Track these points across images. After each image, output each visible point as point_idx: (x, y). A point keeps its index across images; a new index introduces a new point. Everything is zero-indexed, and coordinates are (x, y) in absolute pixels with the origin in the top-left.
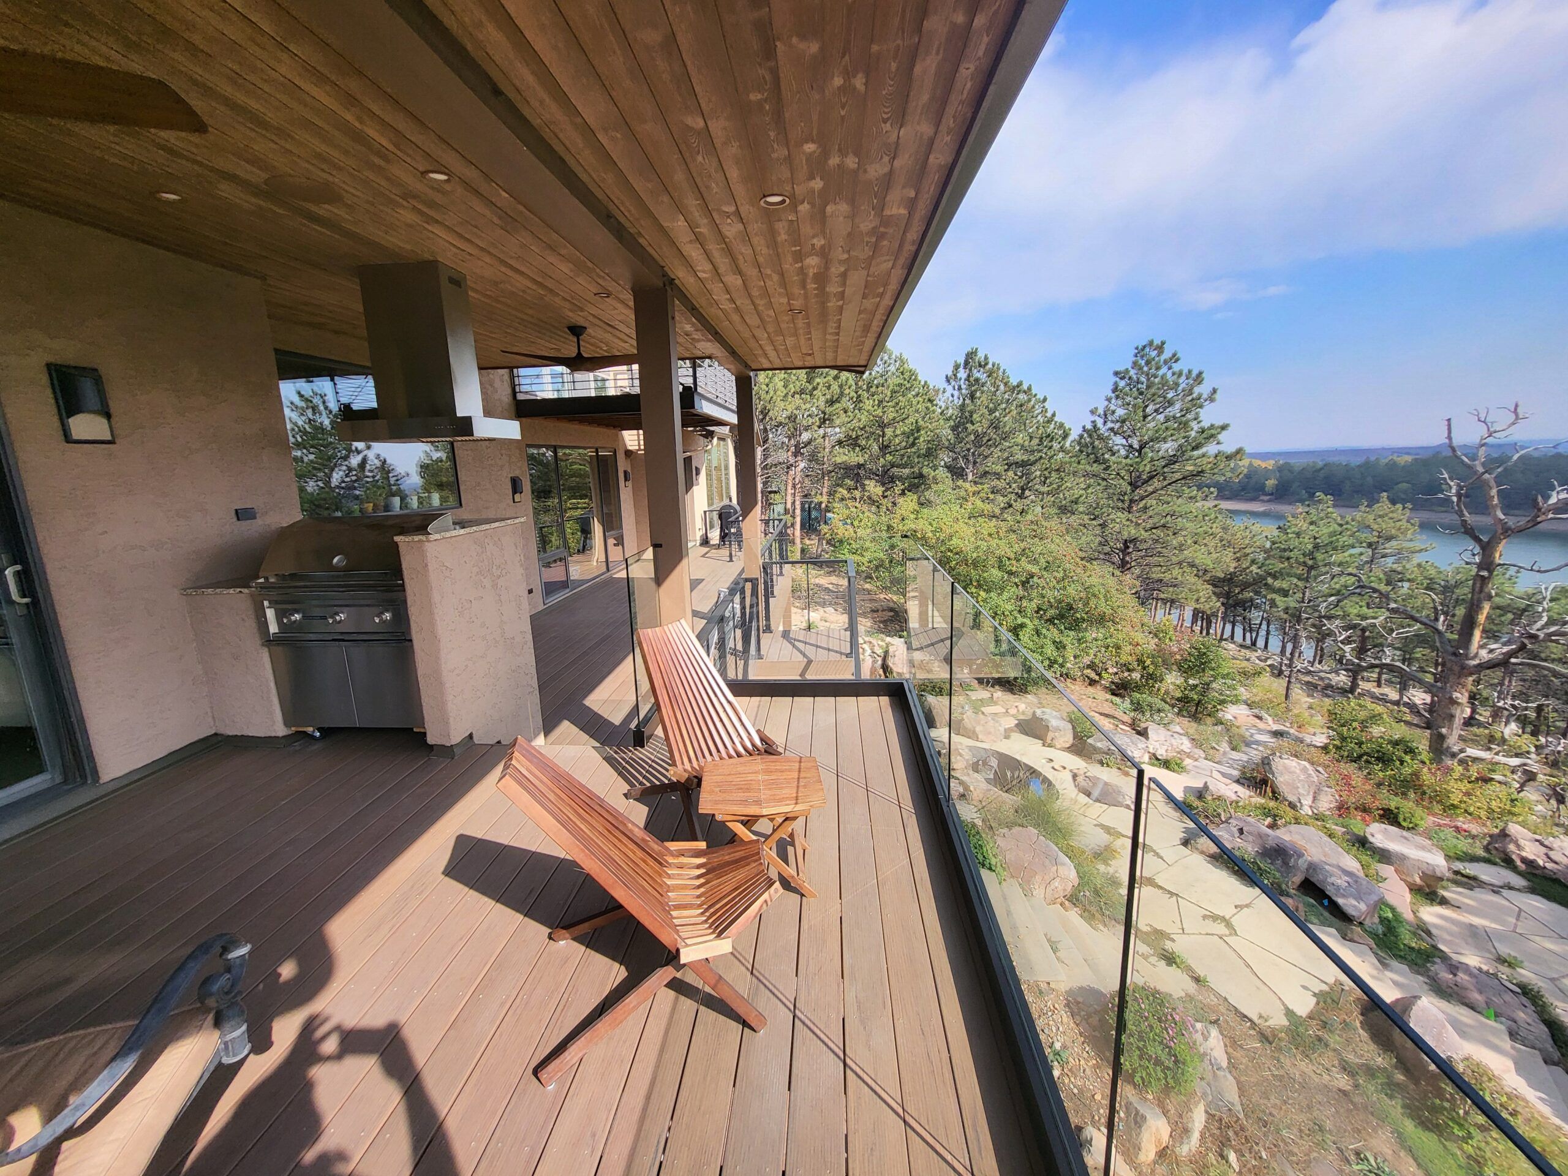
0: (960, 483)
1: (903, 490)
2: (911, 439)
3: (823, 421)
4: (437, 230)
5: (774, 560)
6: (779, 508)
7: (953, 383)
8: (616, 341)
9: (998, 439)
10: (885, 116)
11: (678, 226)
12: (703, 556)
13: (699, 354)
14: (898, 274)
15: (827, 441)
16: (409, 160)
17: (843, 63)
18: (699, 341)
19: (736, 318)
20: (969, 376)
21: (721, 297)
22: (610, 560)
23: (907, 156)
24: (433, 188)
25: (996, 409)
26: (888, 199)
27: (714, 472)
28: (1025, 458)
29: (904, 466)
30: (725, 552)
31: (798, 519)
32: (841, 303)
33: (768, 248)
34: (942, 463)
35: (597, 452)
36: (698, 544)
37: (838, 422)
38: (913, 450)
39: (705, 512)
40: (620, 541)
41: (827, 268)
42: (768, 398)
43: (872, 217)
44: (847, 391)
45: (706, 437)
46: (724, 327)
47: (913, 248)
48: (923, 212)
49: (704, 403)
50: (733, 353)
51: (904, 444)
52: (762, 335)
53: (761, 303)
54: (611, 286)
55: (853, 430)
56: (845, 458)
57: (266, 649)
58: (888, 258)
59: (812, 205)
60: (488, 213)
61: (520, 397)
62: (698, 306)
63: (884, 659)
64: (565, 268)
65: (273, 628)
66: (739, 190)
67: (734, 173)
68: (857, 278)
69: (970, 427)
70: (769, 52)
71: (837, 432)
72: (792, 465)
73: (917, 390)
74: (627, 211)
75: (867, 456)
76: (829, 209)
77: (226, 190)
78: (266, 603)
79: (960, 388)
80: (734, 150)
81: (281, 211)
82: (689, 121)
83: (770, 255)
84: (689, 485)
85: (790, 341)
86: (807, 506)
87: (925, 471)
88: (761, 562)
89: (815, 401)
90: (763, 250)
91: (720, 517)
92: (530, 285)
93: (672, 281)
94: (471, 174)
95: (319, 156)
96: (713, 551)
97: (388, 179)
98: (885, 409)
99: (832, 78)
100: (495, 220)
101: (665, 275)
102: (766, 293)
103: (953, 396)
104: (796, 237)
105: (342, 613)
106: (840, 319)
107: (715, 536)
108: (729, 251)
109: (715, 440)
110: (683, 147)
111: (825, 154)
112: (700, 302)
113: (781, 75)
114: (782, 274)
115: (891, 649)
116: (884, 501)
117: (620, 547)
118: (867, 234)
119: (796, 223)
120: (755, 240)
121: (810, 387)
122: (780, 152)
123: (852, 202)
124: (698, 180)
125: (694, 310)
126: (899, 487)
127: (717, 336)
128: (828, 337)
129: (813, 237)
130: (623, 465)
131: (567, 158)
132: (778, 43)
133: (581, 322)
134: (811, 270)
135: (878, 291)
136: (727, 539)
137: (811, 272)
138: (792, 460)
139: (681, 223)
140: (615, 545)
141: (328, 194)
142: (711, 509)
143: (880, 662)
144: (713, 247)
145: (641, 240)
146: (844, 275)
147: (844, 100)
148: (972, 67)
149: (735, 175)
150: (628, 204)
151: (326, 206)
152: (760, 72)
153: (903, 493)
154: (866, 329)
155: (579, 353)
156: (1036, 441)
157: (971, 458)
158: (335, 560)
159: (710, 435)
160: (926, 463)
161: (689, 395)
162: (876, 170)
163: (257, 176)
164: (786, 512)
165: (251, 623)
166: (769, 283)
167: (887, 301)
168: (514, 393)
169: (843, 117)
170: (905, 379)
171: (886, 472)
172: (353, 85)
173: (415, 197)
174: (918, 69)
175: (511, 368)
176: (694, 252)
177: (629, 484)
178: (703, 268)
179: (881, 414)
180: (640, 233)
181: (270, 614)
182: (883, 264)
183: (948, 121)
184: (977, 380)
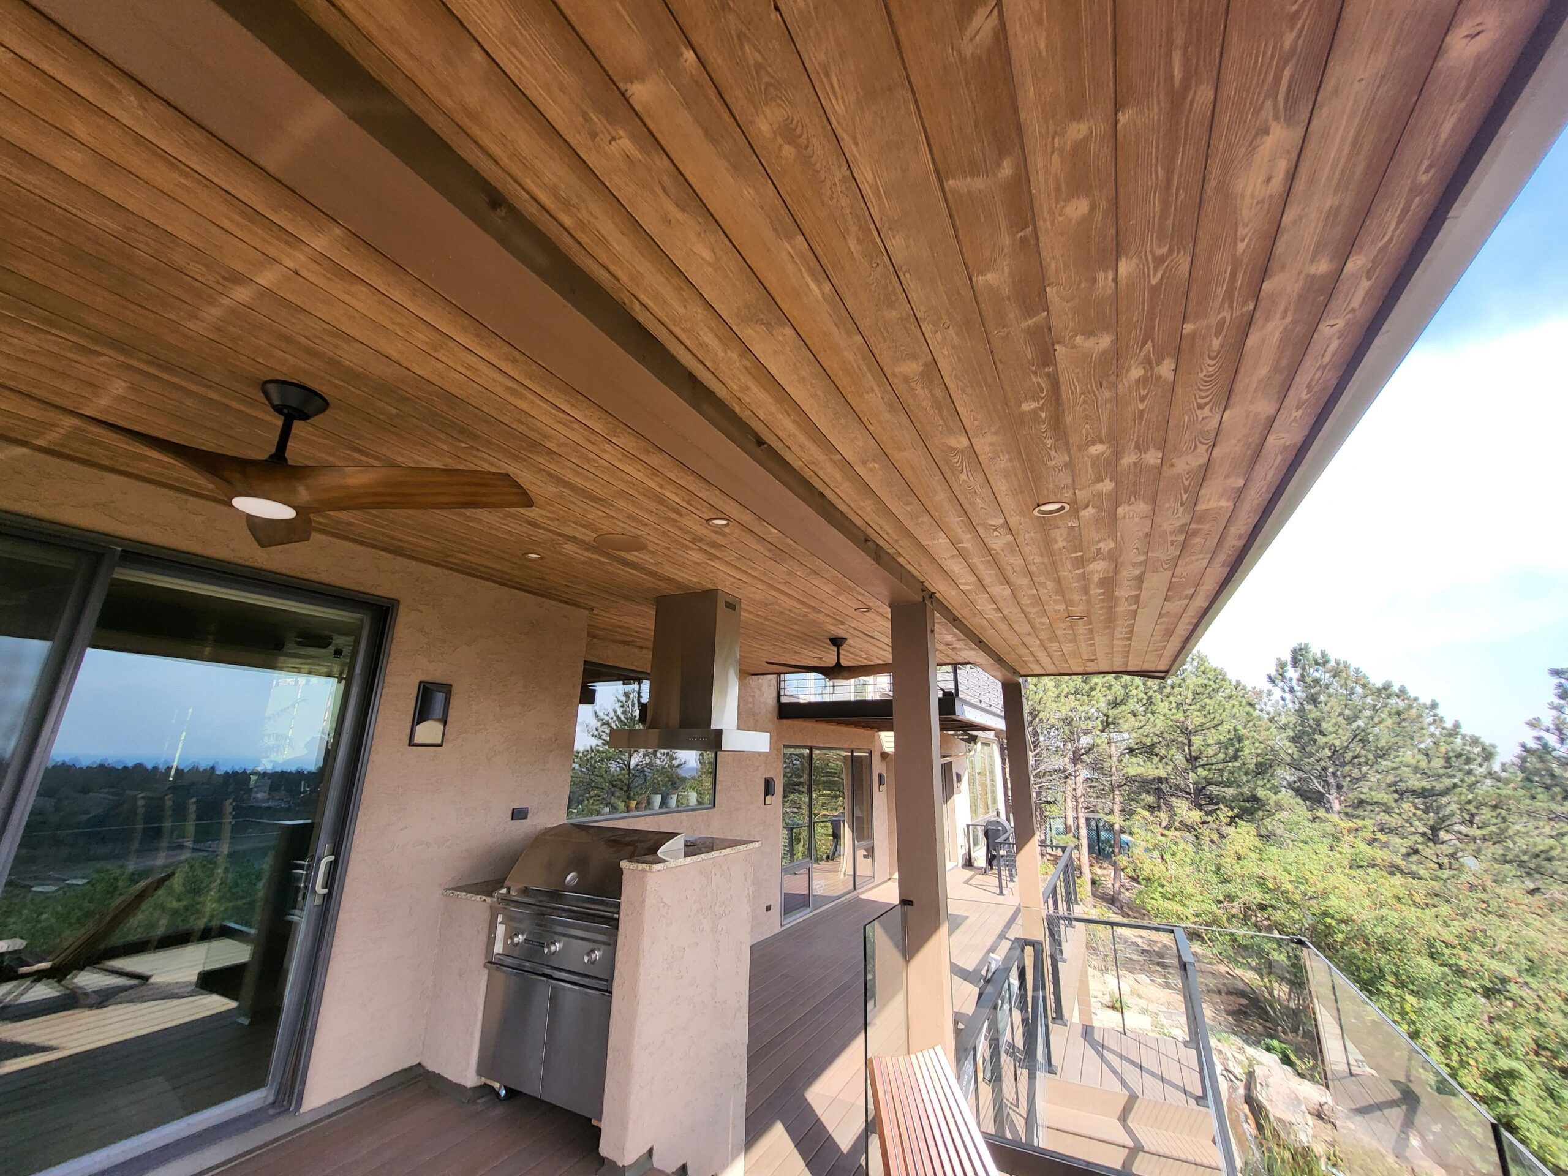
0: (1321, 813)
1: (1232, 818)
2: (1231, 751)
3: (1106, 725)
4: (717, 564)
5: (1061, 913)
6: (1058, 824)
7: (1281, 684)
8: (875, 649)
9: (1371, 756)
10: (1202, 401)
11: (940, 545)
12: (966, 882)
13: (961, 660)
14: (1217, 572)
15: (1113, 748)
16: (697, 512)
17: (1144, 352)
18: (961, 650)
19: (1003, 626)
20: (1303, 676)
21: (988, 608)
22: (858, 873)
23: (1233, 441)
24: (715, 532)
25: (1356, 718)
26: (1202, 492)
27: (977, 777)
28: (1425, 784)
29: (1228, 784)
30: (992, 879)
31: (1084, 842)
32: (1134, 607)
33: (1042, 556)
34: (1285, 783)
35: (852, 752)
36: (960, 865)
37: (1126, 726)
38: (1237, 764)
39: (968, 826)
40: (870, 853)
41: (1116, 571)
42: (1037, 698)
43: (1179, 514)
44: (1134, 692)
45: (968, 741)
46: (989, 636)
47: (1240, 543)
48: (1256, 502)
49: (966, 708)
50: (999, 660)
51: (1221, 756)
52: (1033, 642)
53: (1032, 611)
54: (872, 602)
55: (1147, 736)
56: (1140, 770)
57: (486, 971)
58: (1201, 556)
59: (1099, 509)
60: (759, 547)
61: (784, 700)
62: (960, 616)
63: (1249, 1087)
64: (828, 588)
65: (498, 948)
66: (1008, 502)
67: (1001, 487)
68: (1157, 581)
69: (1321, 740)
70: (1046, 358)
71: (1125, 737)
72: (1070, 774)
73: (1227, 691)
74: (885, 533)
75: (1169, 768)
76: (1120, 511)
77: (569, 548)
78: (500, 918)
79: (1292, 690)
80: (1003, 464)
81: (603, 560)
82: (952, 442)
83: (1043, 563)
84: (948, 793)
85: (1067, 648)
86: (1093, 823)
87: (1261, 793)
88: (1044, 914)
89: (1094, 702)
90: (1037, 560)
91: (986, 834)
92: (795, 604)
93: (932, 595)
94: (747, 518)
95: (630, 517)
96: (978, 876)
97: (680, 529)
98: (1188, 713)
99: (1128, 370)
100: (767, 553)
101: (924, 589)
102: (1038, 601)
103: (1283, 699)
104: (1077, 542)
105: (559, 942)
106: (1133, 625)
107: (980, 856)
108: (995, 562)
109: (979, 744)
110: (945, 469)
111: (1118, 453)
112: (961, 612)
113: (1061, 380)
114: (1059, 582)
115: (1259, 1072)
116: (1204, 830)
117: (870, 860)
118: (1172, 533)
119: (1077, 529)
120: (1026, 550)
121: (1087, 688)
122: (1059, 458)
123: (1153, 500)
124: (961, 498)
125: (955, 621)
126: (1224, 813)
127: (981, 644)
128: (1115, 642)
129: (1099, 541)
130: (878, 767)
131: (828, 493)
132: (1057, 347)
133: (841, 633)
134: (1096, 575)
135: (1187, 592)
136: (994, 863)
137: (1096, 578)
138: (1070, 768)
139: (943, 540)
140: (865, 856)
141: (637, 545)
142: (974, 822)
143: (1242, 1091)
144: (978, 561)
145: (900, 560)
146: (1140, 578)
147: (1143, 393)
148: (1340, 323)
149: (1004, 488)
150: (886, 527)
151: (636, 553)
152: (1034, 380)
153: (1232, 821)
154: (1169, 633)
155: (838, 662)
156: (1438, 764)
157: (1331, 780)
158: (569, 878)
159: (973, 739)
160: (1260, 783)
161: (948, 702)
162: (1186, 463)
163: (589, 536)
164: (1067, 830)
165: (483, 937)
166: (1043, 591)
167: (1200, 602)
168: (779, 696)
169: (1142, 412)
170: (1209, 679)
171: (1199, 791)
172: (655, 460)
173: (701, 540)
174: (1252, 341)
175: (779, 674)
176: (956, 567)
177: (884, 788)
178: (967, 581)
179: (1183, 719)
180: (899, 554)
181: (501, 929)
182: (1194, 564)
183: (1300, 391)
184: (1317, 681)
